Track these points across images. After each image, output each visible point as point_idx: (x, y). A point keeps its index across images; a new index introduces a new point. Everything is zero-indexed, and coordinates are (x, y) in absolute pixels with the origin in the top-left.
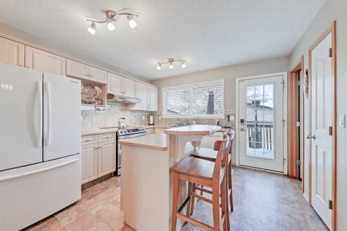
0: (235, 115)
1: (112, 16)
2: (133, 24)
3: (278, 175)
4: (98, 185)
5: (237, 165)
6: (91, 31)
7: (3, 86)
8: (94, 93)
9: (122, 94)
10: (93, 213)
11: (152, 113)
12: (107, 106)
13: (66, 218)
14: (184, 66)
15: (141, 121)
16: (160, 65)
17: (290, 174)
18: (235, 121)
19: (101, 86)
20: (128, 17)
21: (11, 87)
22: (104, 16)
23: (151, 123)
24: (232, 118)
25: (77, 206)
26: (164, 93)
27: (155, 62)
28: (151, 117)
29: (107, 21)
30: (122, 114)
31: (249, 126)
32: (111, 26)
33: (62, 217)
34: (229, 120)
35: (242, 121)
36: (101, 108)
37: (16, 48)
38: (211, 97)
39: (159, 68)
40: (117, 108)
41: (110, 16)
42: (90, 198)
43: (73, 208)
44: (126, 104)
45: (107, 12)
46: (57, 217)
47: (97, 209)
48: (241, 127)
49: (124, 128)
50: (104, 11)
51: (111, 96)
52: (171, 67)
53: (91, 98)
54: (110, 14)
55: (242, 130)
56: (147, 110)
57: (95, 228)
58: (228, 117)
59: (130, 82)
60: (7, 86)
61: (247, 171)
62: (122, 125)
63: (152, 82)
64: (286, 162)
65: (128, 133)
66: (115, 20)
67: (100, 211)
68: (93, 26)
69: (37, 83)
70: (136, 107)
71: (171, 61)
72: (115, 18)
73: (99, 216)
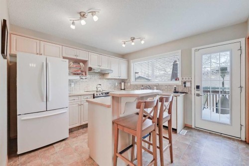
0: (191, 82)
1: (84, 15)
2: (95, 18)
3: (234, 140)
4: (81, 130)
5: (193, 127)
6: (73, 27)
7: (30, 65)
8: (80, 67)
9: (99, 67)
10: (74, 147)
11: (123, 81)
12: (88, 76)
13: (59, 147)
14: (143, 42)
15: (115, 87)
16: (125, 43)
17: (247, 141)
18: (191, 87)
19: (85, 62)
20: (92, 14)
21: (35, 65)
22: (79, 16)
23: (123, 88)
24: (188, 84)
25: (66, 141)
26: (132, 65)
27: (121, 41)
28: (123, 84)
29: (81, 19)
30: (100, 82)
31: (204, 91)
32: (83, 22)
33: (57, 146)
34: (185, 86)
35: (198, 87)
36: (84, 78)
37: (35, 43)
38: (175, 66)
39: (124, 46)
40: (97, 77)
41: (82, 15)
42: (74, 137)
43: (63, 142)
44: (103, 74)
45: (80, 13)
46: (54, 145)
47: (76, 145)
48: (197, 92)
49: (100, 91)
50: (78, 13)
51: (90, 69)
52: (133, 44)
53: (78, 71)
54: (82, 14)
55: (198, 95)
56: (119, 78)
57: (72, 155)
58: (185, 83)
59: (105, 58)
60: (33, 65)
61: (200, 133)
62: (99, 89)
63: (123, 56)
64: (243, 129)
65: (101, 95)
66: (85, 17)
67: (77, 146)
68: (73, 23)
69: (43, 63)
70: (109, 76)
71: (133, 39)
72: (85, 16)
73: (76, 150)
